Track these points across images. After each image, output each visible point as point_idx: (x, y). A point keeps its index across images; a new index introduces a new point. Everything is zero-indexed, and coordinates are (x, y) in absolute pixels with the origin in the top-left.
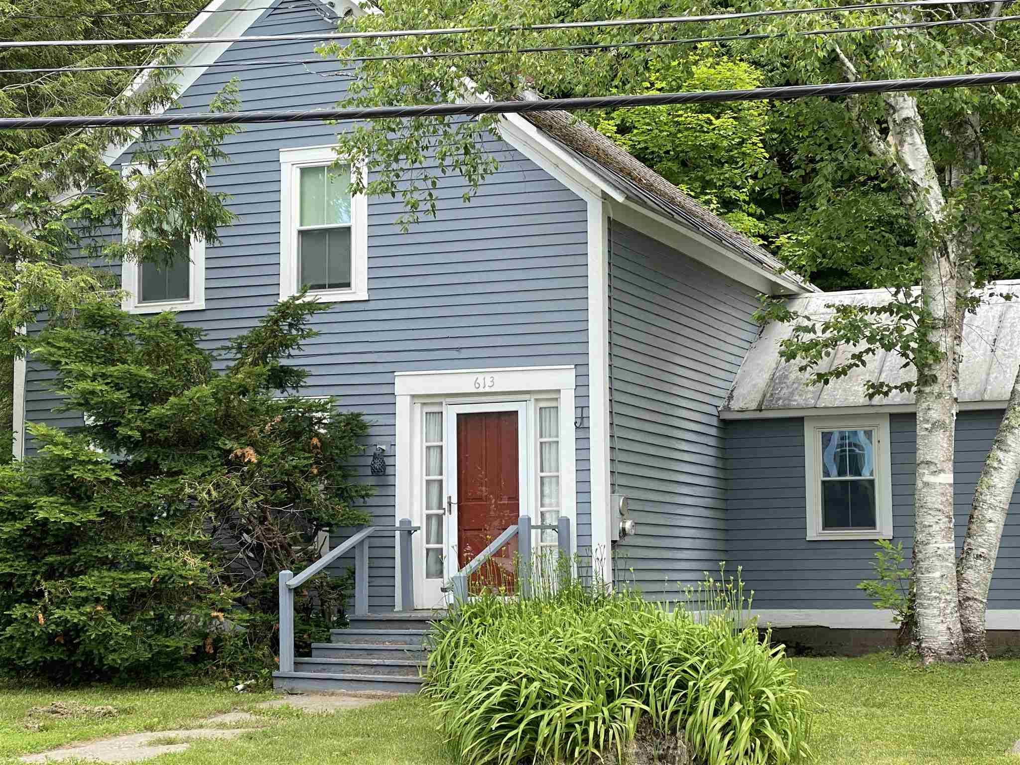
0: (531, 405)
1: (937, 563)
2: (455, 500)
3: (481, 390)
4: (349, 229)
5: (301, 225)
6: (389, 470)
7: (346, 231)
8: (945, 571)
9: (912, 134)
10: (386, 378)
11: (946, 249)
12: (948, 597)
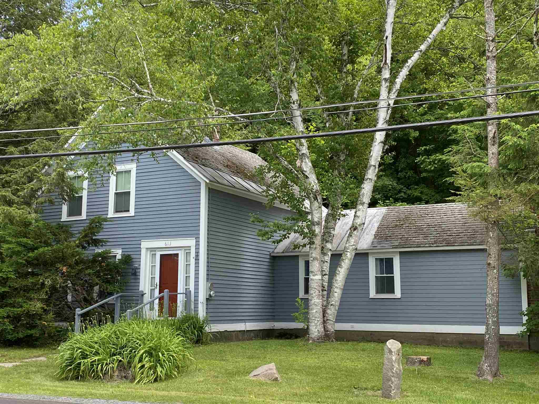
0: (183, 251)
1: (315, 307)
2: (158, 284)
3: (167, 246)
4: (130, 192)
5: (116, 191)
6: (138, 274)
7: (129, 193)
8: (317, 310)
9: (305, 159)
10: (139, 242)
11: (317, 198)
12: (318, 319)
